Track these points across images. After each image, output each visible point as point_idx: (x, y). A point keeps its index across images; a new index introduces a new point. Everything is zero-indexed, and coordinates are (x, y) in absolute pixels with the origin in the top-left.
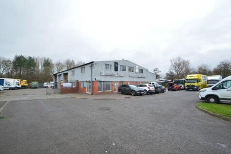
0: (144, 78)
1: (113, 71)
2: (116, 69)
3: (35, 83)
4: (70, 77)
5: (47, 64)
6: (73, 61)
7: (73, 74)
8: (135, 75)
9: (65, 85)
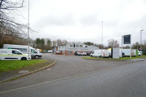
0: (88, 49)
1: (73, 47)
2: (74, 46)
3: (45, 51)
4: (59, 49)
5: (49, 42)
6: (61, 40)
7: (60, 48)
8: (83, 48)
9: (57, 52)
